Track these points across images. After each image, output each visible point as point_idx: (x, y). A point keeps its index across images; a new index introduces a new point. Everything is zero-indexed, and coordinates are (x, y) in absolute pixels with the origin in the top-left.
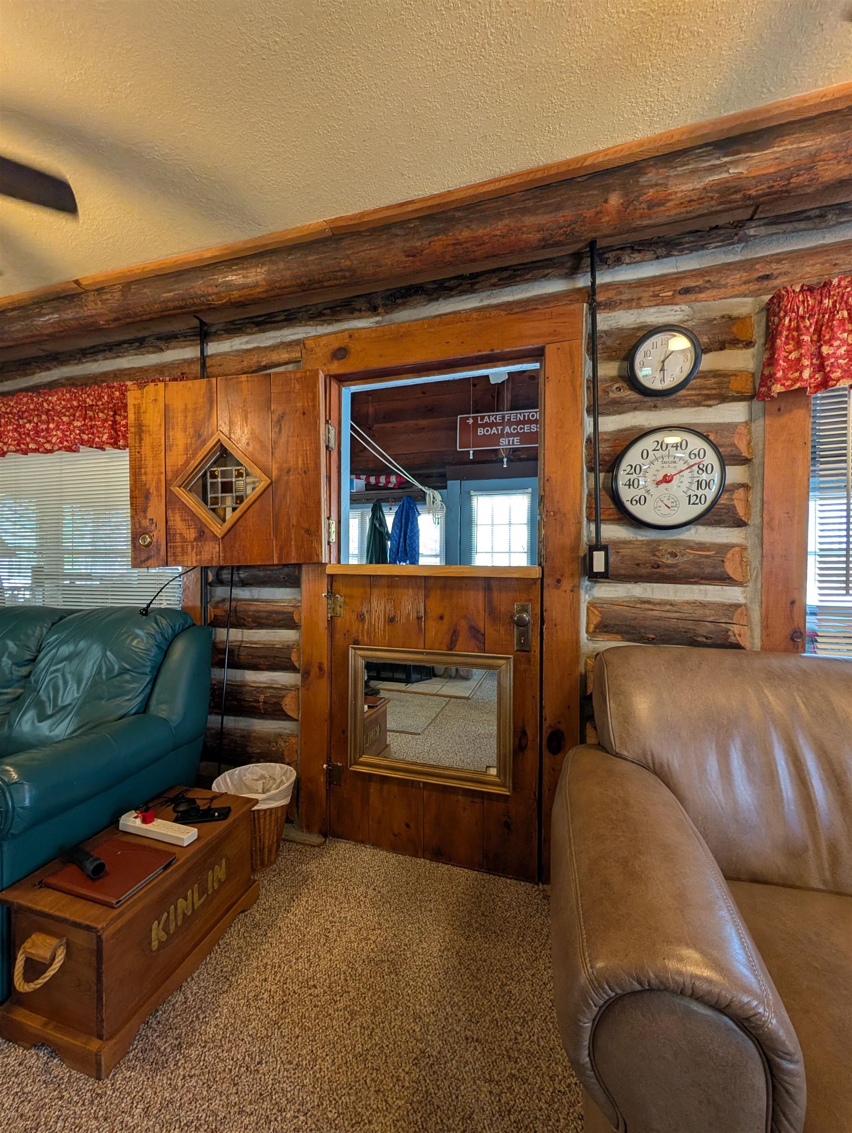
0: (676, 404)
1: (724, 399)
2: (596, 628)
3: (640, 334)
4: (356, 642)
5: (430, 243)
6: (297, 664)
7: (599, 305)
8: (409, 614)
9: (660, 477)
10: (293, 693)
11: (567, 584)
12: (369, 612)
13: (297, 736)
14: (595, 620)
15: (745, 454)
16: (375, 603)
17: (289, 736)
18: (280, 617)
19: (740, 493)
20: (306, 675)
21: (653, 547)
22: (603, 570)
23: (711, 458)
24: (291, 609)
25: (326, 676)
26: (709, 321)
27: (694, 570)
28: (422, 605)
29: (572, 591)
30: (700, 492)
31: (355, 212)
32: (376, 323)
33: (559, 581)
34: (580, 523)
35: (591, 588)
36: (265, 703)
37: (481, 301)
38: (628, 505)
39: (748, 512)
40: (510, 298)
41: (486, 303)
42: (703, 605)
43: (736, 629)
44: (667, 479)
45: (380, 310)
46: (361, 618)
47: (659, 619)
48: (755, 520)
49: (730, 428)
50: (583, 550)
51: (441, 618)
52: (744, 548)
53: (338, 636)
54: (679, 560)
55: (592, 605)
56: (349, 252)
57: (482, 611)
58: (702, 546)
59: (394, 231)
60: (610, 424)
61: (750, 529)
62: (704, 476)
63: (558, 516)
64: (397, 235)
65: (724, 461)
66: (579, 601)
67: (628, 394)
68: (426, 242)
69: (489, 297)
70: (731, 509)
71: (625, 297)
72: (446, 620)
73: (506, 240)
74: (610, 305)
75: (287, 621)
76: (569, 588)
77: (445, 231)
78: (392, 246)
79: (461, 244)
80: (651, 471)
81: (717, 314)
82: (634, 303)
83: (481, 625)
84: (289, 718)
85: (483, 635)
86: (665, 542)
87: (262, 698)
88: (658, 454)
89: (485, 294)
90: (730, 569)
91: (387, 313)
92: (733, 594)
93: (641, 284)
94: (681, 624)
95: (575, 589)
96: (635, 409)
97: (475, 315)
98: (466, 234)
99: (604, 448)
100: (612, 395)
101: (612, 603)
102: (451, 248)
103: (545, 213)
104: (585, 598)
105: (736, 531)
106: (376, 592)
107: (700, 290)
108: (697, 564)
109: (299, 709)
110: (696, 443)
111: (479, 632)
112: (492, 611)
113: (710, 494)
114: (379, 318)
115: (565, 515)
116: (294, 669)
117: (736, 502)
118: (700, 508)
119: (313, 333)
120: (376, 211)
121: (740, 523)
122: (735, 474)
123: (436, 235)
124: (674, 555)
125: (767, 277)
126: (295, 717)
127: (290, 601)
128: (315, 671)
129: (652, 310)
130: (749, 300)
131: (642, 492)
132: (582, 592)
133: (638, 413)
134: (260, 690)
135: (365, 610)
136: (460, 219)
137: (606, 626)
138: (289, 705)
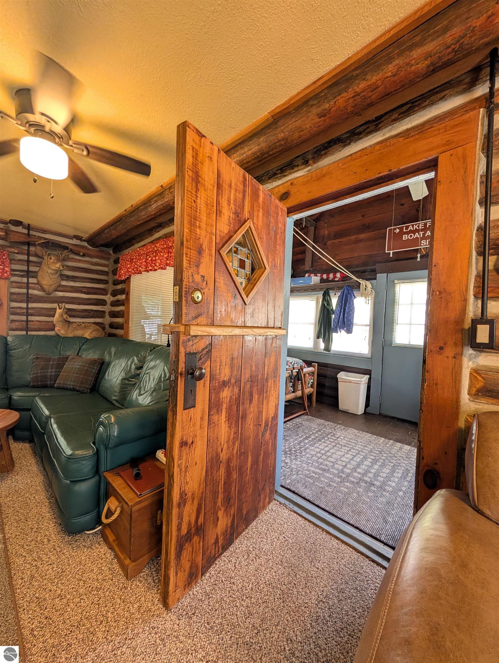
2: (479, 391)
5: (335, 102)
7: (498, 105)
11: (449, 351)
14: (479, 385)
22: (486, 341)
29: (454, 357)
31: (286, 99)
32: (308, 171)
33: (441, 348)
37: (384, 135)
40: (409, 126)
41: (387, 135)
45: (310, 162)
50: (467, 324)
55: (476, 372)
56: (282, 128)
59: (311, 103)
63: (443, 295)
64: (313, 105)
66: (460, 367)
68: (332, 103)
69: (390, 130)
73: (395, 78)
76: (452, 354)
77: (346, 90)
78: (309, 114)
79: (358, 95)
89: (387, 129)
91: (315, 163)
95: (458, 356)
97: (378, 147)
98: (363, 85)
99: (496, 233)
102: (351, 100)
103: (432, 40)
104: (468, 365)
114: (310, 168)
115: (450, 294)
119: (271, 187)
120: (298, 94)
123: (340, 94)
132: (465, 359)
136: (357, 76)
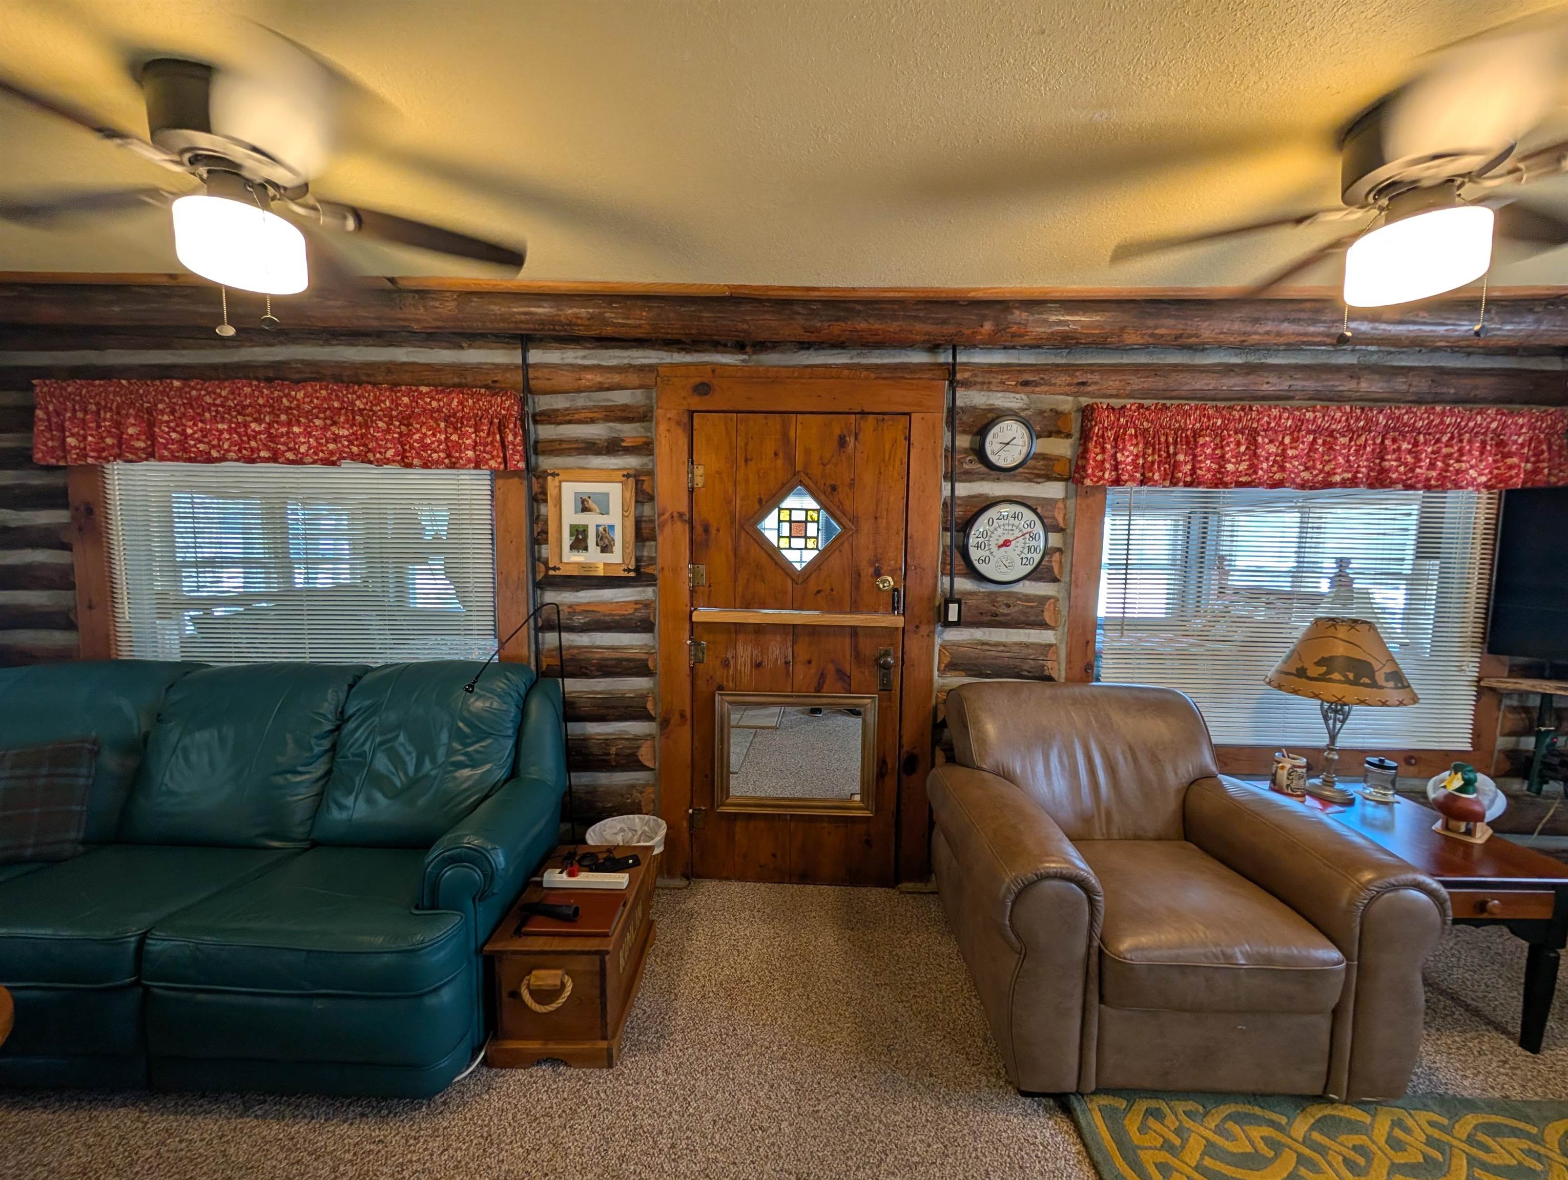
1: (1049, 478)
2: (946, 666)
3: (990, 416)
4: (720, 688)
5: (829, 326)
6: (652, 713)
7: (958, 382)
8: (777, 660)
9: (1001, 542)
10: (649, 742)
11: (924, 629)
12: (735, 657)
13: (653, 785)
14: (946, 660)
15: (1062, 525)
16: (740, 649)
17: (644, 786)
18: (632, 665)
19: (1057, 556)
20: (665, 723)
21: (992, 597)
22: (956, 619)
23: (1039, 529)
24: (645, 657)
25: (689, 722)
27: (1023, 618)
28: (790, 650)
29: (928, 636)
30: (1029, 556)
31: (760, 284)
32: (743, 361)
33: (917, 627)
34: (936, 577)
35: (943, 632)
36: (617, 754)
37: (852, 358)
38: (976, 563)
39: (1061, 573)
40: (879, 361)
41: (855, 361)
43: (1049, 664)
44: (1006, 543)
45: (748, 349)
46: (726, 664)
47: (996, 658)
48: (1066, 578)
49: (1051, 502)
50: (939, 600)
51: (810, 662)
53: (701, 684)
54: (1012, 610)
55: (943, 647)
56: (748, 318)
57: (848, 654)
58: (1028, 598)
59: (797, 308)
60: (963, 489)
61: (1062, 584)
62: (1034, 543)
63: (918, 570)
64: (799, 314)
65: (1047, 530)
66: (932, 644)
67: (978, 467)
68: (826, 324)
69: (858, 356)
70: (1050, 569)
71: (979, 379)
72: (813, 663)
73: (896, 336)
74: (966, 384)
75: (639, 668)
76: (925, 634)
77: (844, 319)
78: (792, 322)
79: (857, 332)
80: (995, 536)
81: (1046, 407)
82: (986, 386)
83: (847, 668)
84: (644, 768)
85: (849, 677)
86: (1001, 594)
87: (613, 750)
88: (1001, 522)
89: (855, 352)
90: (1047, 617)
91: (754, 353)
92: (1047, 636)
93: (991, 369)
94: (1011, 662)
95: (931, 634)
96: (983, 479)
97: (846, 372)
98: (863, 325)
99: (958, 512)
100: (966, 466)
101: (959, 645)
102: (847, 333)
103: (933, 324)
104: (938, 641)
105: (1052, 585)
106: (741, 638)
107: (1036, 384)
108: (1023, 613)
109: (655, 758)
110: (1029, 515)
111: (845, 674)
112: (857, 655)
113: (1037, 557)
114: (745, 357)
115: (924, 569)
116: (649, 718)
117: (1053, 564)
118: (1029, 568)
119: (668, 360)
120: (781, 288)
121: (1055, 580)
122: (1055, 539)
123: (836, 321)
124: (1008, 606)
125: (1083, 384)
126: (649, 764)
127: (641, 647)
128: (676, 718)
129: (1000, 395)
130: (1070, 398)
131: (987, 553)
132: (936, 637)
133: (984, 483)
134: (607, 742)
135: (729, 656)
136: (860, 312)
137: (955, 665)
138: (645, 755)
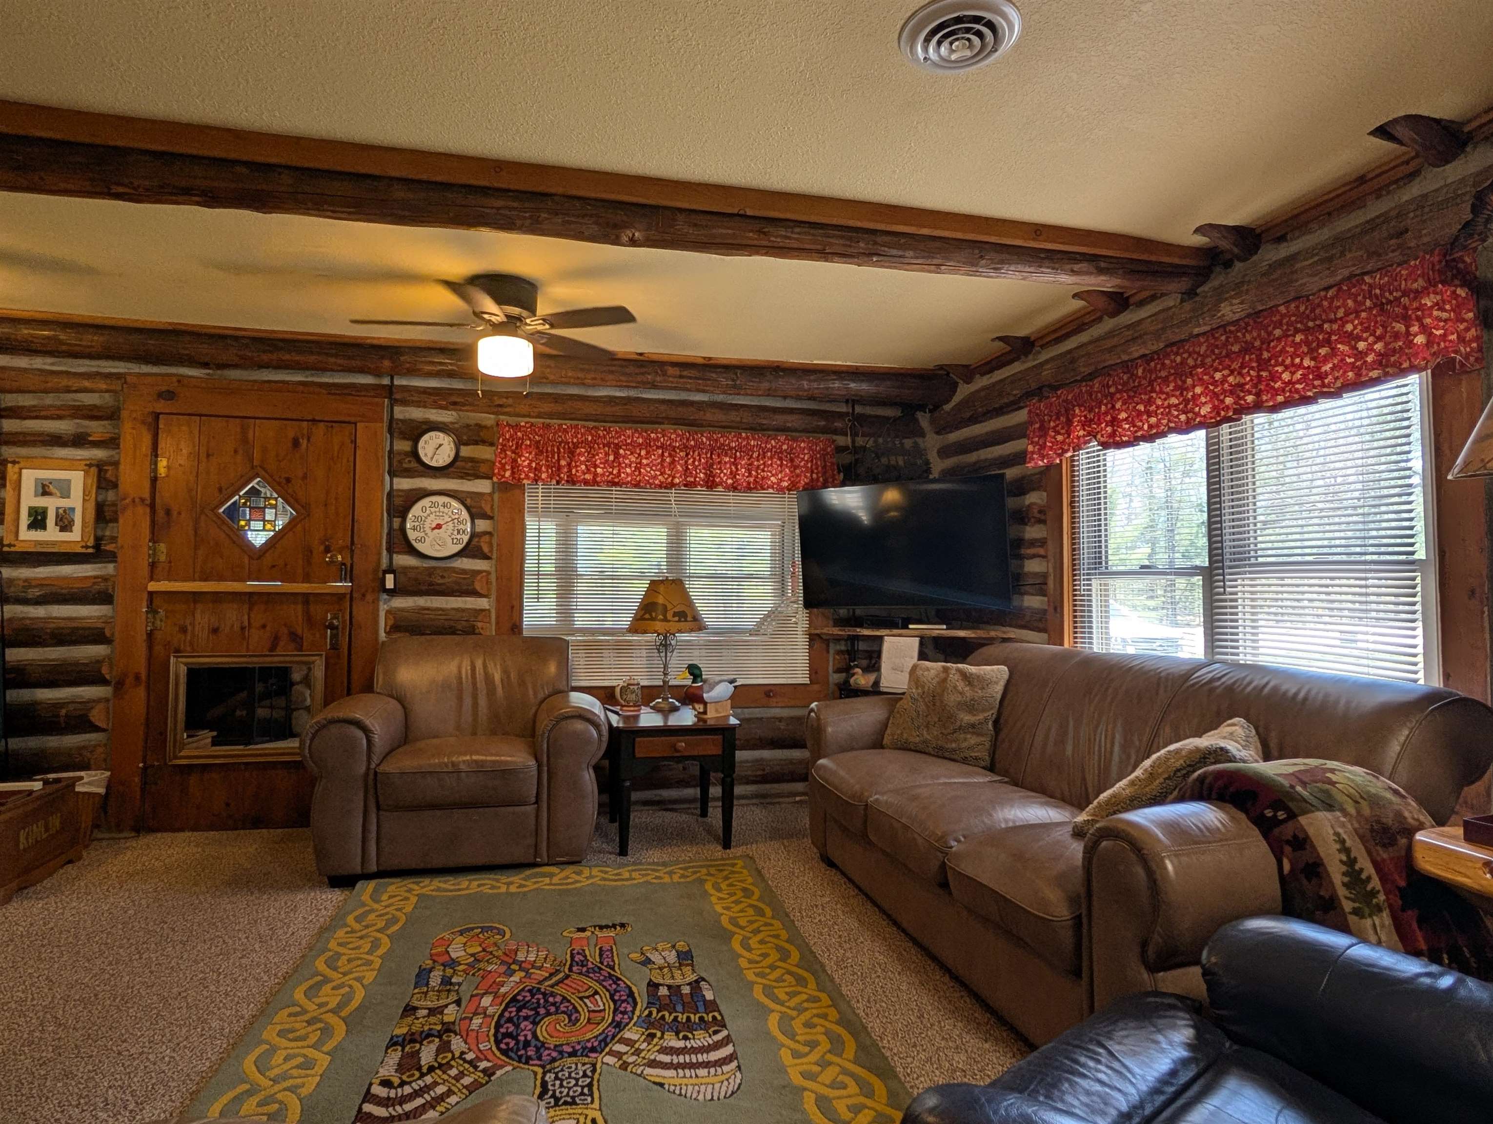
0: (448, 476)
1: (478, 477)
4: (177, 651)
6: (108, 677)
7: (396, 400)
8: (233, 626)
9: (434, 526)
10: (101, 706)
11: (369, 597)
12: (193, 624)
13: (105, 745)
15: (489, 513)
16: (198, 616)
17: (95, 746)
18: (87, 632)
19: (486, 538)
20: (119, 686)
21: (431, 571)
22: (392, 587)
23: (465, 514)
24: (100, 625)
25: (143, 684)
26: (468, 426)
27: (456, 587)
28: (246, 617)
29: (373, 602)
30: (459, 537)
33: (364, 595)
34: (380, 553)
35: (389, 600)
36: (66, 716)
38: (413, 542)
39: (491, 551)
42: (463, 610)
43: (479, 625)
44: (439, 527)
46: (183, 630)
47: (434, 620)
49: (481, 495)
50: (380, 573)
51: (264, 626)
52: (488, 573)
53: (158, 649)
54: (446, 580)
55: (388, 612)
57: (300, 618)
58: (464, 572)
61: (494, 562)
62: (461, 527)
63: (364, 548)
65: (473, 517)
66: (378, 610)
70: (480, 548)
71: (415, 399)
72: (268, 628)
74: (404, 403)
75: (96, 636)
76: (370, 600)
80: (429, 520)
81: (472, 422)
82: (418, 404)
83: (299, 632)
84: (96, 729)
85: (302, 638)
86: (439, 568)
87: (63, 712)
88: (433, 510)
90: (478, 587)
91: (219, 369)
92: (483, 603)
93: (425, 391)
94: (446, 623)
95: (376, 601)
96: (422, 476)
97: (300, 388)
99: (398, 501)
101: (402, 610)
105: (486, 562)
106: (200, 607)
107: (464, 405)
109: (108, 719)
110: (455, 504)
111: (297, 635)
112: (309, 619)
113: (466, 538)
115: (369, 547)
116: (104, 682)
117: (482, 544)
118: (459, 547)
119: (137, 371)
121: (486, 557)
122: (482, 525)
124: (443, 577)
126: (104, 726)
127: (99, 618)
128: (130, 680)
129: (434, 411)
131: (423, 534)
133: (423, 479)
134: (57, 705)
135: (188, 622)
137: (398, 627)
138: (97, 716)
